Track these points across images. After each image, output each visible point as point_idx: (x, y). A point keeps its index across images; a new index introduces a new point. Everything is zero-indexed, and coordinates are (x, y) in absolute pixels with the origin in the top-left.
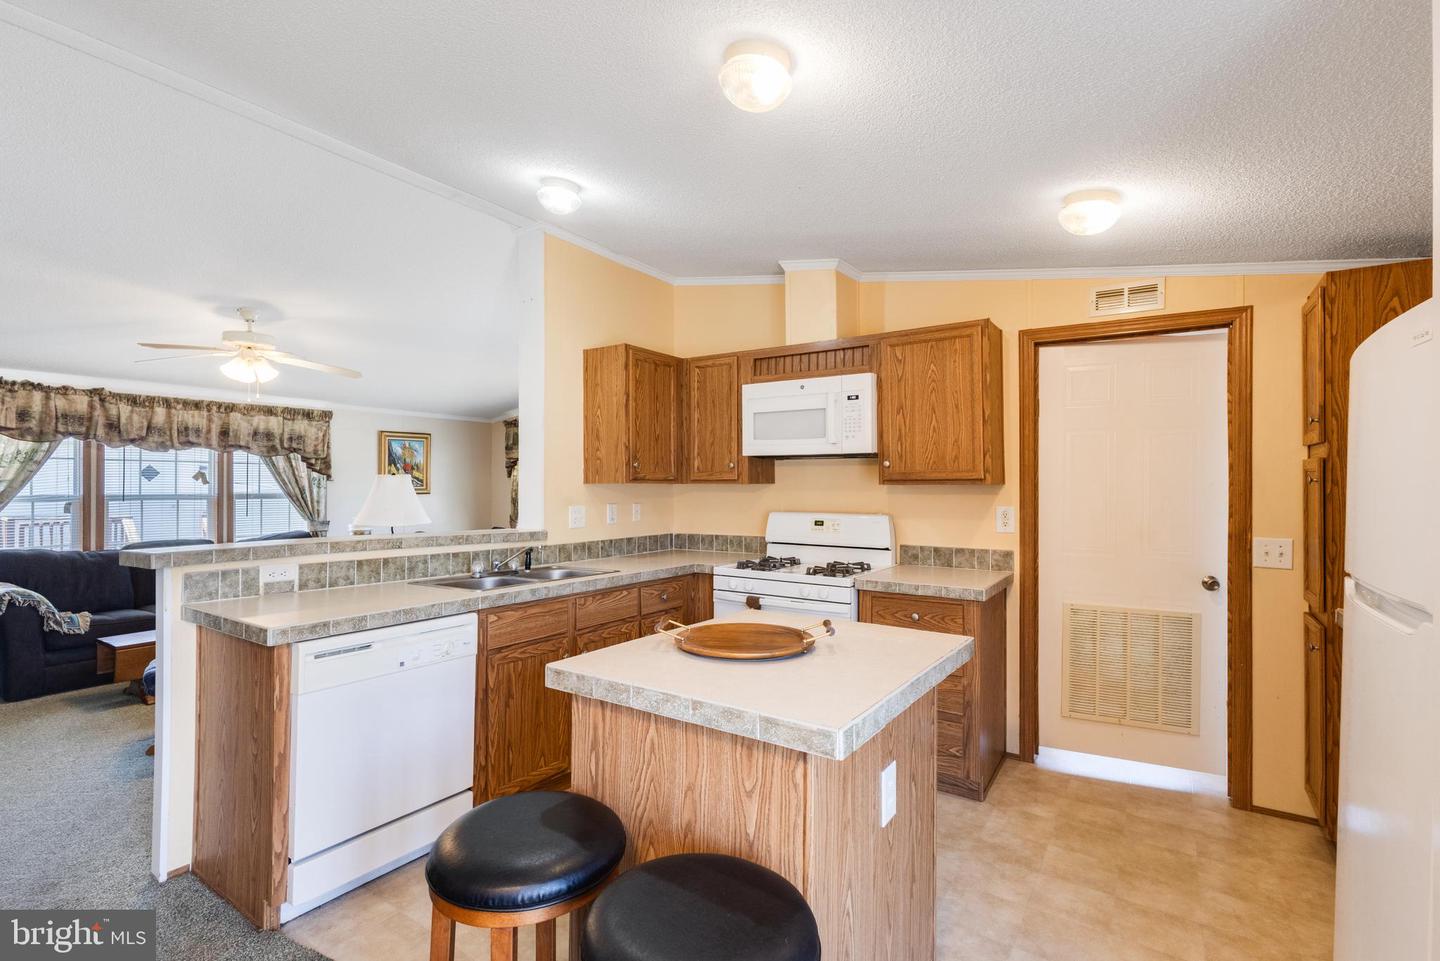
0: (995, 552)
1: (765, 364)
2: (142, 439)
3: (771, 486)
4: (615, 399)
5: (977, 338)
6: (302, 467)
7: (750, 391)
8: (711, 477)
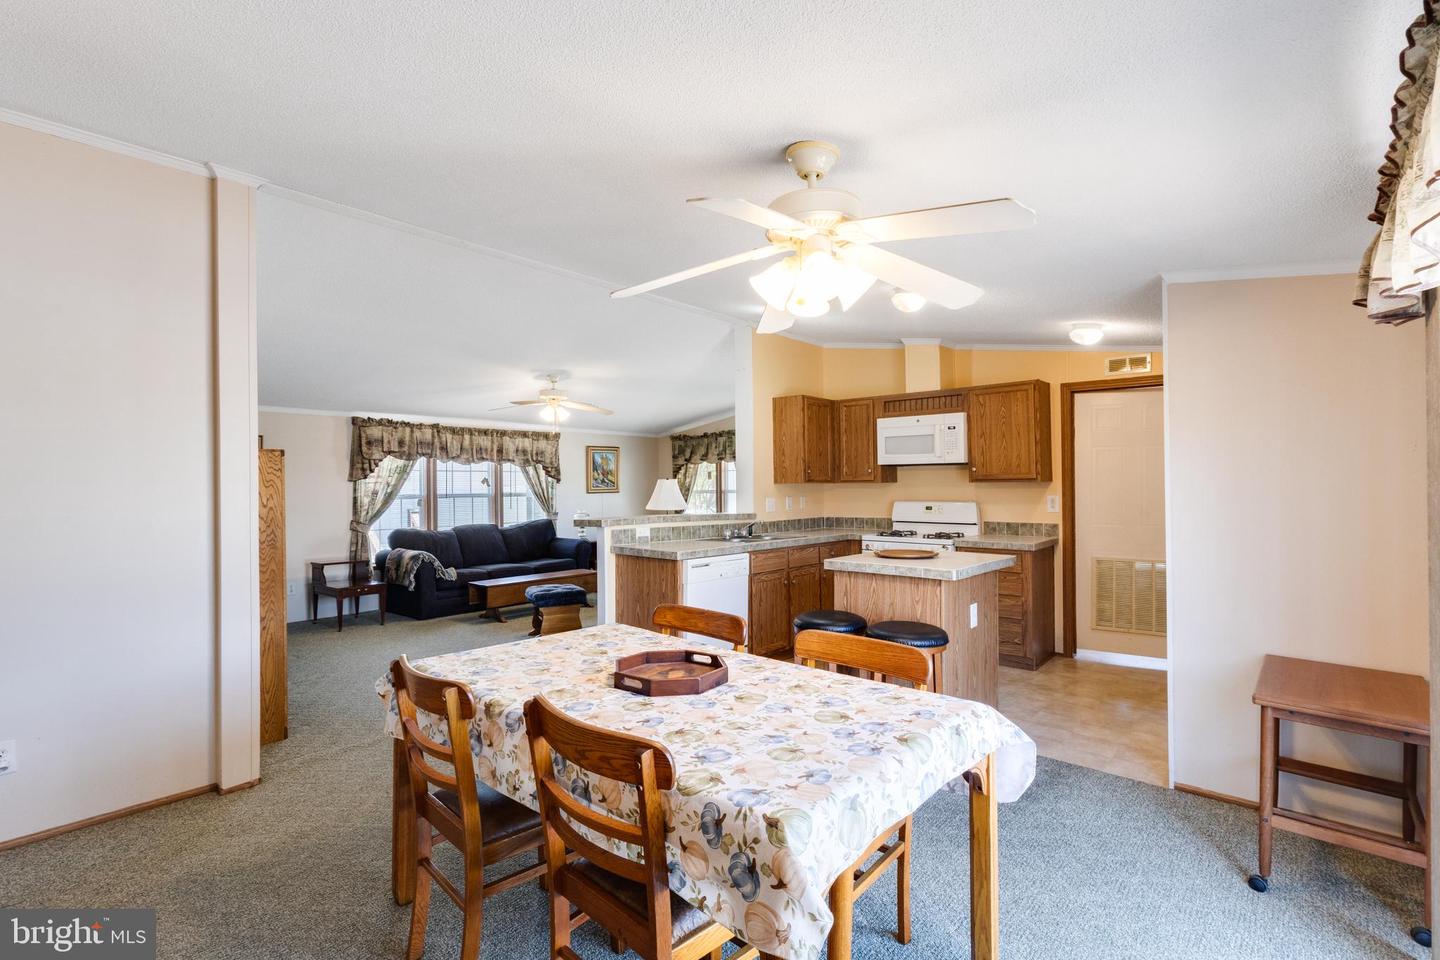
0: (1046, 525)
1: (891, 405)
2: (458, 456)
3: (895, 484)
4: (795, 430)
5: (1031, 392)
6: (542, 473)
7: (882, 423)
8: (855, 479)
